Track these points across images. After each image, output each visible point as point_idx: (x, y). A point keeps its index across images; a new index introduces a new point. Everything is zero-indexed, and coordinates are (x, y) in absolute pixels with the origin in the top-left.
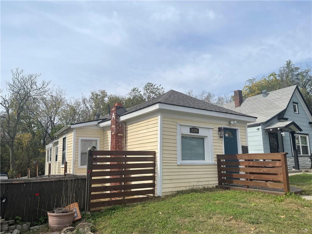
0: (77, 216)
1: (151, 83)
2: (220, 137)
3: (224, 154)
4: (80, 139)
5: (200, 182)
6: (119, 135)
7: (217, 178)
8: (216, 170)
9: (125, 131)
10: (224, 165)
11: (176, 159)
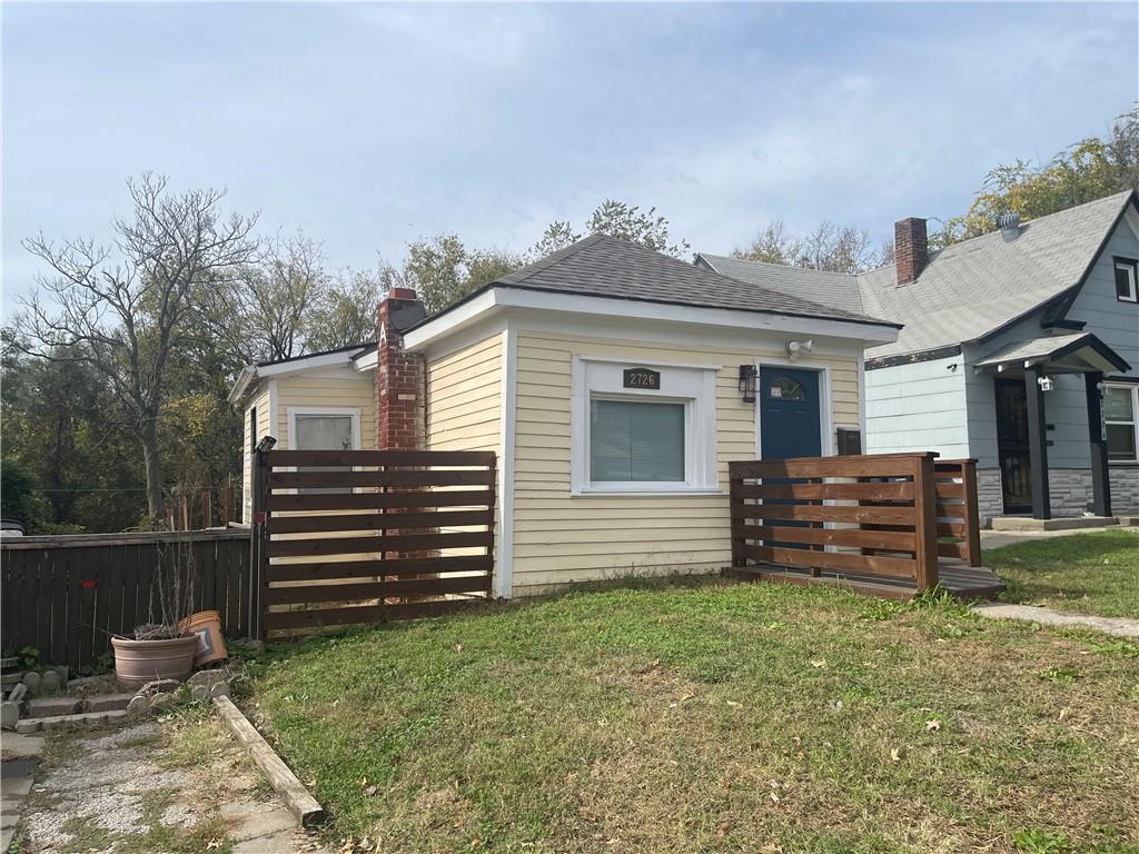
0: (211, 651)
1: (617, 201)
2: (746, 400)
3: (758, 457)
4: (292, 411)
5: (656, 555)
6: (401, 397)
7: (730, 541)
8: (728, 513)
9: (423, 386)
10: (756, 498)
11: (567, 478)
